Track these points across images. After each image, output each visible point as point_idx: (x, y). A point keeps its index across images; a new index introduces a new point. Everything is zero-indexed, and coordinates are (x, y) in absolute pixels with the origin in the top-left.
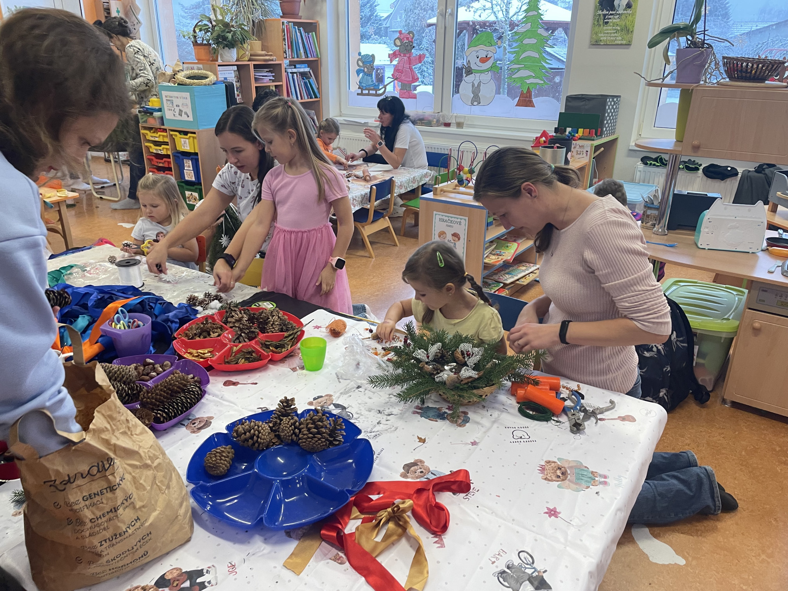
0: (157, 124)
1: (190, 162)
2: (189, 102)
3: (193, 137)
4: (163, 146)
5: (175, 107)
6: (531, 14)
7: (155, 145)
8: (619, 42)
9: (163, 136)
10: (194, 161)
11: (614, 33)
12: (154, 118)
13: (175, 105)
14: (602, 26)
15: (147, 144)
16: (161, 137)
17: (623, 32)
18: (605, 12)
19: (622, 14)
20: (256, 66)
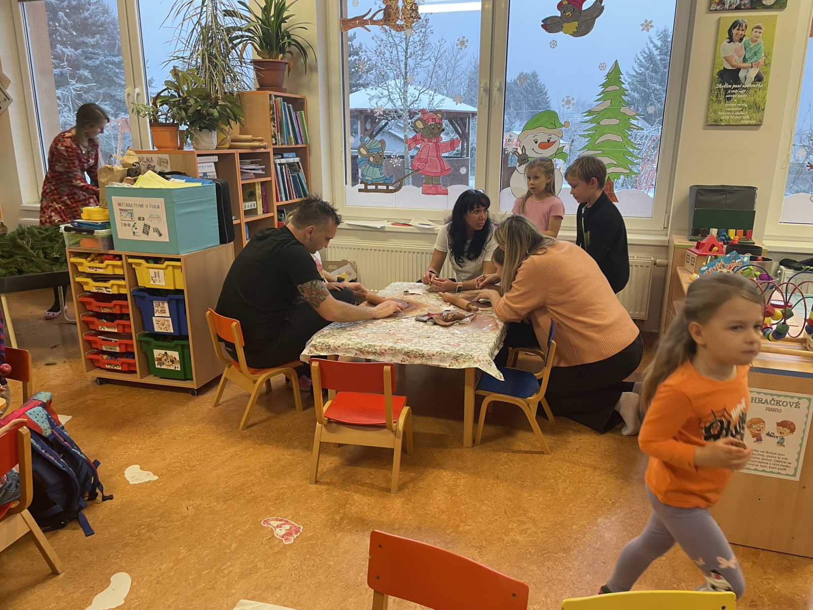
0: (100, 248)
1: (166, 305)
2: (162, 212)
3: (174, 267)
4: (112, 282)
5: (137, 221)
6: (610, 88)
7: (95, 280)
8: (747, 122)
9: (114, 266)
10: (174, 302)
11: (739, 111)
12: (95, 239)
13: (136, 217)
14: (723, 103)
15: (78, 279)
16: (110, 267)
17: (752, 111)
18: (727, 86)
19: (750, 88)
20: (242, 156)
